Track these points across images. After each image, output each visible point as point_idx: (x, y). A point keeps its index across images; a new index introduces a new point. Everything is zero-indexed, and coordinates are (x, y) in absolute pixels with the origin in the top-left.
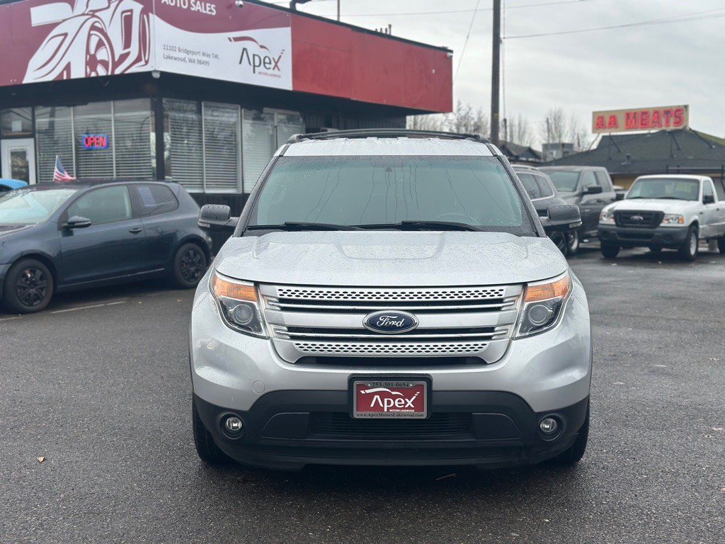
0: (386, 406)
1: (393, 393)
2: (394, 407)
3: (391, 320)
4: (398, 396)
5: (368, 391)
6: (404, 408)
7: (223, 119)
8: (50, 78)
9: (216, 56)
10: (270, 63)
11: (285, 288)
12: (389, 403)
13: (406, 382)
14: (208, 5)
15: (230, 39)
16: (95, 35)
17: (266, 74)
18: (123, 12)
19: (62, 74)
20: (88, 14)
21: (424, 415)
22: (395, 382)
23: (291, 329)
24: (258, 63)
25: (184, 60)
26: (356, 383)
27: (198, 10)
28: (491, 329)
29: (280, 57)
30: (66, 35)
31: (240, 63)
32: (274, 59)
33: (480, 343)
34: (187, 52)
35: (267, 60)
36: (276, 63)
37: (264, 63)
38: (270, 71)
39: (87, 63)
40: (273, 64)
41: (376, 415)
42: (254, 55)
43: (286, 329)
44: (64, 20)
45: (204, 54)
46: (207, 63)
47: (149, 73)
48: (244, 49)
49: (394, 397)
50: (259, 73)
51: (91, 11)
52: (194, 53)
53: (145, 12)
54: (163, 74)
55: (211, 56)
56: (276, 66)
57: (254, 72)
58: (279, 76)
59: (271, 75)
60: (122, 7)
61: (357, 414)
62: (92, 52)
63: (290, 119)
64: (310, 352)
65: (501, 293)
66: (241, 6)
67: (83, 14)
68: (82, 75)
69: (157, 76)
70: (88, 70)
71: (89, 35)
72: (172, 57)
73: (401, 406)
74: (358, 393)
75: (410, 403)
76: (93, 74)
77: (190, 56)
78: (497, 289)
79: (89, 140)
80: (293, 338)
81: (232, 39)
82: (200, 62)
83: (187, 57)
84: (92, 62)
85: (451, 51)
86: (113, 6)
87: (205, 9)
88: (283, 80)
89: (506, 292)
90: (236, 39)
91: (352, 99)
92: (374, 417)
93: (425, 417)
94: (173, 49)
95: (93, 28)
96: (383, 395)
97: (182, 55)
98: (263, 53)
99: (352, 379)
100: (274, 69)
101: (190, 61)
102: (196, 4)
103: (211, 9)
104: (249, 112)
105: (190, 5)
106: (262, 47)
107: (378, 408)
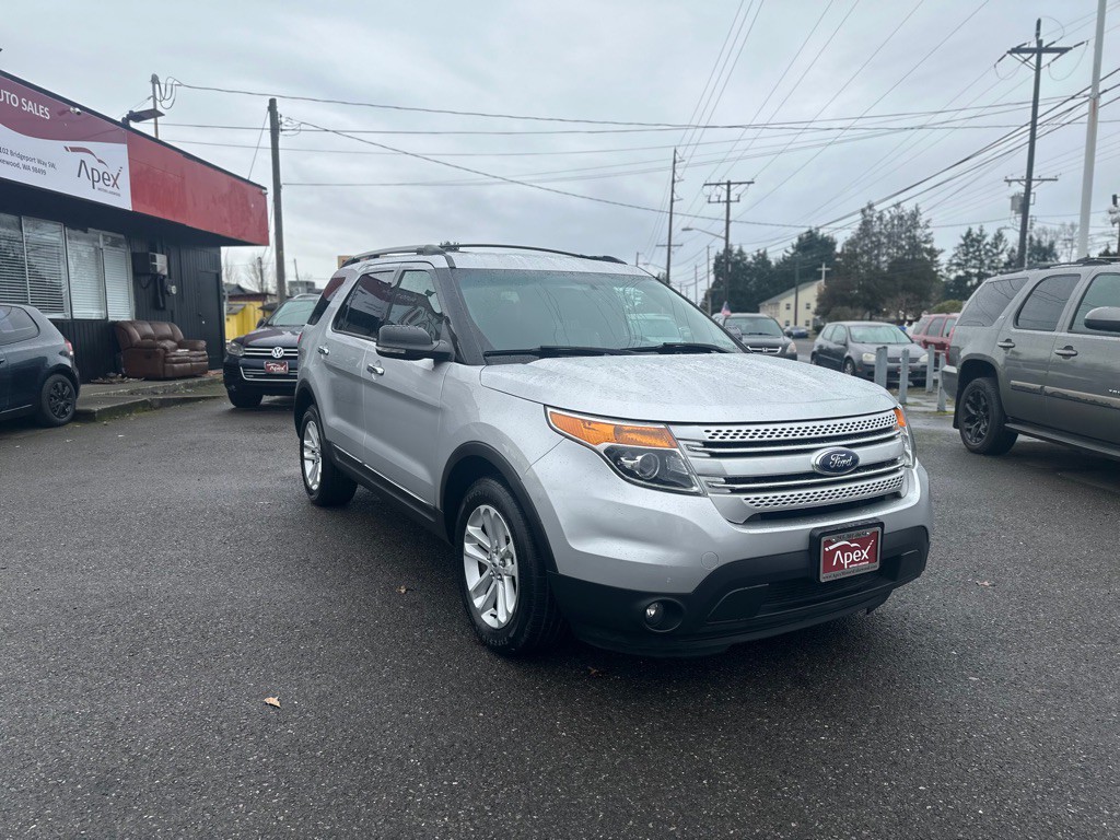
0: (846, 562)
1: (853, 545)
2: (853, 562)
3: (842, 458)
4: (856, 548)
5: (831, 548)
6: (861, 561)
7: (45, 237)
9: (53, 166)
10: (109, 179)
11: (714, 429)
12: (848, 558)
13: (863, 530)
14: (41, 107)
15: (66, 148)
17: (105, 191)
21: (877, 565)
22: (852, 532)
23: (729, 480)
24: (97, 178)
25: (17, 165)
26: (824, 539)
27: (31, 111)
28: (894, 462)
29: (118, 174)
31: (79, 175)
32: (112, 176)
34: (22, 157)
35: (106, 176)
36: (115, 181)
37: (104, 179)
38: (110, 189)
40: (112, 181)
42: (92, 170)
43: (723, 480)
45: (39, 162)
46: (44, 172)
48: (82, 161)
49: (852, 550)
50: (99, 189)
52: (28, 159)
55: (48, 165)
56: (115, 183)
57: (94, 187)
58: (119, 195)
59: (111, 193)
61: (824, 577)
63: (115, 244)
64: (762, 507)
66: (77, 113)
72: (4, 161)
73: (858, 559)
74: (824, 551)
77: (24, 162)
80: (734, 491)
81: (69, 149)
82: (35, 170)
83: (21, 162)
85: (265, 189)
87: (38, 111)
88: (122, 200)
90: (74, 150)
91: (188, 225)
92: (837, 578)
93: (878, 568)
94: (5, 151)
96: (844, 549)
97: (16, 160)
98: (101, 168)
100: (113, 186)
101: (24, 167)
102: (27, 103)
103: (43, 112)
104: (73, 232)
105: (20, 104)
106: (100, 161)
107: (840, 565)
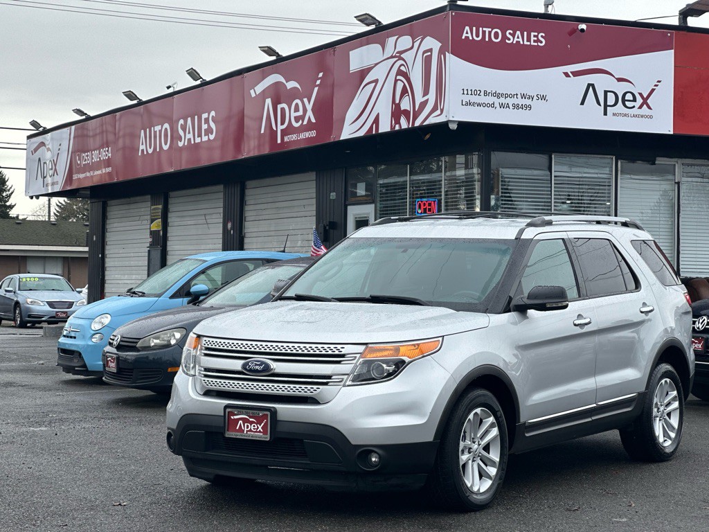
0: (246, 429)
1: (251, 420)
2: (251, 430)
3: (256, 365)
4: (252, 422)
5: (236, 417)
6: (256, 432)
8: (361, 133)
9: (544, 98)
10: (634, 100)
11: (207, 339)
12: (248, 427)
13: (258, 412)
14: (533, 34)
15: (566, 75)
16: (401, 80)
17: (626, 115)
18: (425, 52)
19: (371, 127)
20: (395, 57)
21: (267, 437)
22: (251, 411)
24: (612, 101)
25: (492, 105)
26: (228, 410)
27: (518, 42)
28: (329, 377)
29: (653, 90)
30: (376, 81)
31: (582, 103)
32: (641, 94)
33: (315, 387)
34: (498, 95)
35: (629, 97)
36: (645, 100)
37: (624, 101)
38: (635, 111)
39: (393, 115)
40: (639, 100)
41: (239, 436)
42: (606, 92)
43: (204, 369)
44: (376, 64)
45: (523, 96)
46: (529, 107)
47: (445, 124)
48: (591, 85)
49: (251, 423)
50: (614, 114)
51: (397, 53)
52: (507, 96)
53: (442, 51)
54: (460, 124)
55: (535, 98)
56: (645, 103)
57: (605, 114)
58: (651, 117)
59: (636, 116)
60: (424, 47)
62: (397, 101)
64: (214, 387)
65: (341, 350)
66: (582, 30)
67: (392, 57)
68: (388, 129)
69: (453, 127)
70: (393, 122)
71: (396, 81)
72: (474, 103)
73: (253, 430)
74: (229, 418)
75: (260, 428)
76: (397, 128)
77: (502, 100)
78: (339, 347)
79: (422, 205)
81: (571, 75)
82: (516, 107)
83: (497, 101)
84: (397, 113)
86: (416, 44)
87: (529, 40)
89: (347, 350)
90: (576, 74)
92: (238, 437)
93: (268, 439)
94: (476, 93)
95: (400, 72)
96: (245, 421)
97: (490, 100)
98: (621, 88)
99: (226, 407)
100: (640, 107)
101: (502, 106)
102: (513, 35)
103: (537, 39)
104: (631, 165)
105: (504, 37)
106: (619, 80)
107: (241, 430)
